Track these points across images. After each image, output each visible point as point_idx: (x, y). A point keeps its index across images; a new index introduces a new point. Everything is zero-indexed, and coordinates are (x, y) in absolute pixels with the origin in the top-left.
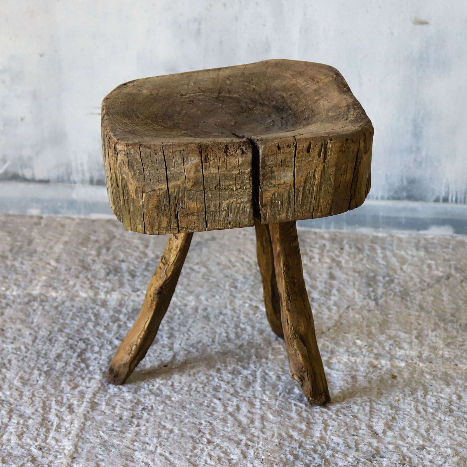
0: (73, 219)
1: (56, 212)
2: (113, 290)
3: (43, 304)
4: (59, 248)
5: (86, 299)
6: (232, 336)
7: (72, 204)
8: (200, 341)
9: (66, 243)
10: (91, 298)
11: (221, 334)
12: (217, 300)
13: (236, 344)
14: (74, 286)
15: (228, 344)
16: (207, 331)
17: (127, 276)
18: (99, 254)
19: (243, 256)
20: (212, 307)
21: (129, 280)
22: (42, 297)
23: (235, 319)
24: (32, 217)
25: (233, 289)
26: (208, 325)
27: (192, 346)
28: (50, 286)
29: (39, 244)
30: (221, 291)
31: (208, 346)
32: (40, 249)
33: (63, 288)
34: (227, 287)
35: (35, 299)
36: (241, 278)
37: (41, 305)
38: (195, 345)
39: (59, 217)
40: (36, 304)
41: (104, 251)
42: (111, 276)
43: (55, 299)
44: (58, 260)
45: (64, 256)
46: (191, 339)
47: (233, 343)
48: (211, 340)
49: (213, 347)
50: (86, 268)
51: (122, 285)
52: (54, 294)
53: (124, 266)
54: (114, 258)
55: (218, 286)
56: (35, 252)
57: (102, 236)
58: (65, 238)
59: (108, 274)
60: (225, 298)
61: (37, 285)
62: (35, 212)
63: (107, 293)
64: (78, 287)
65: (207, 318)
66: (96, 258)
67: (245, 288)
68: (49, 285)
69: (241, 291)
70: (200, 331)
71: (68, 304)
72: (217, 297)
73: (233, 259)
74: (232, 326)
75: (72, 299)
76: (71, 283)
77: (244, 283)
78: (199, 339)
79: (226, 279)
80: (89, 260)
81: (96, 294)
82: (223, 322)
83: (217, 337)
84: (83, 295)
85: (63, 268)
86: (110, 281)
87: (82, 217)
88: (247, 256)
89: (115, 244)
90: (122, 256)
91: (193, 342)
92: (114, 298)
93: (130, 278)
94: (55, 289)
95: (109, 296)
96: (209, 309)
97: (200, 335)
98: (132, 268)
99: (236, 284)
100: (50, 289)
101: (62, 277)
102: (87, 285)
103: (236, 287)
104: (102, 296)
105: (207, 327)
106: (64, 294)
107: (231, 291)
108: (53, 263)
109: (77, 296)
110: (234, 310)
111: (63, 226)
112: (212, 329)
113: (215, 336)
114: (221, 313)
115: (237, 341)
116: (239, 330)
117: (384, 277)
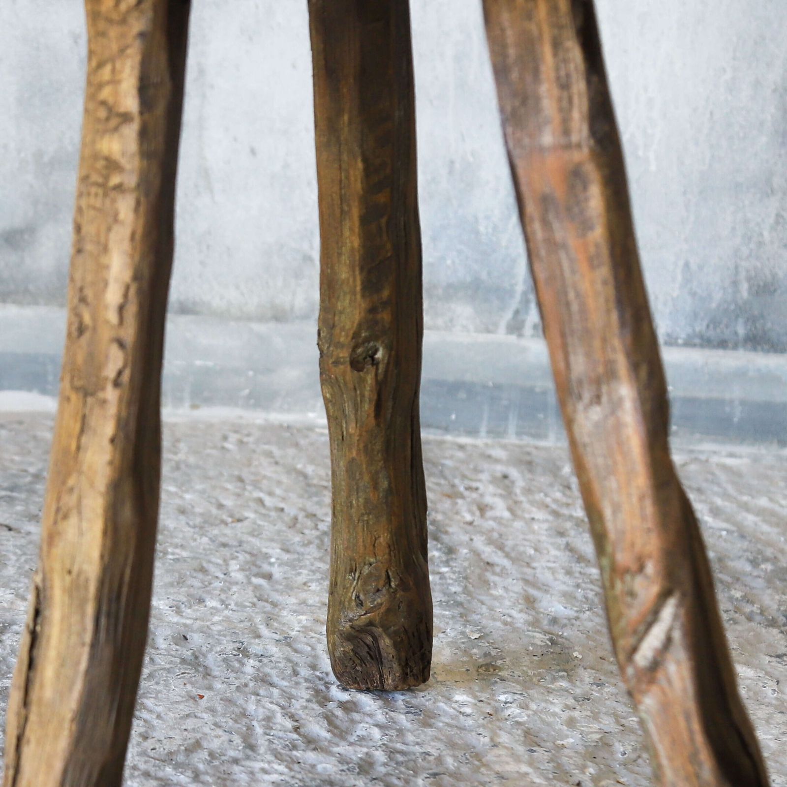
6: (318, 729)
8: (197, 745)
11: (268, 719)
12: (214, 611)
13: (343, 760)
15: (311, 756)
16: (212, 710)
19: (257, 494)
20: (205, 631)
23: (304, 672)
25: (256, 581)
26: (210, 688)
27: (169, 758)
30: (217, 584)
31: (236, 761)
34: (239, 576)
36: (275, 551)
38: (181, 758)
46: (158, 734)
47: (326, 751)
48: (237, 740)
49: (257, 765)
55: (203, 570)
60: (240, 605)
65: (195, 662)
67: (301, 579)
69: (289, 588)
70: (184, 708)
72: (211, 603)
73: (229, 502)
74: (303, 693)
77: (292, 565)
78: (192, 737)
79: (226, 552)
82: (265, 680)
83: (259, 730)
88: (271, 494)
91: (169, 746)
96: (196, 639)
97: (190, 723)
99: (266, 568)
103: (269, 577)
105: (207, 694)
107: (257, 588)
110: (287, 641)
112: (229, 701)
113: (250, 728)
114: (243, 652)
115: (342, 748)
116: (331, 705)
117: (754, 563)
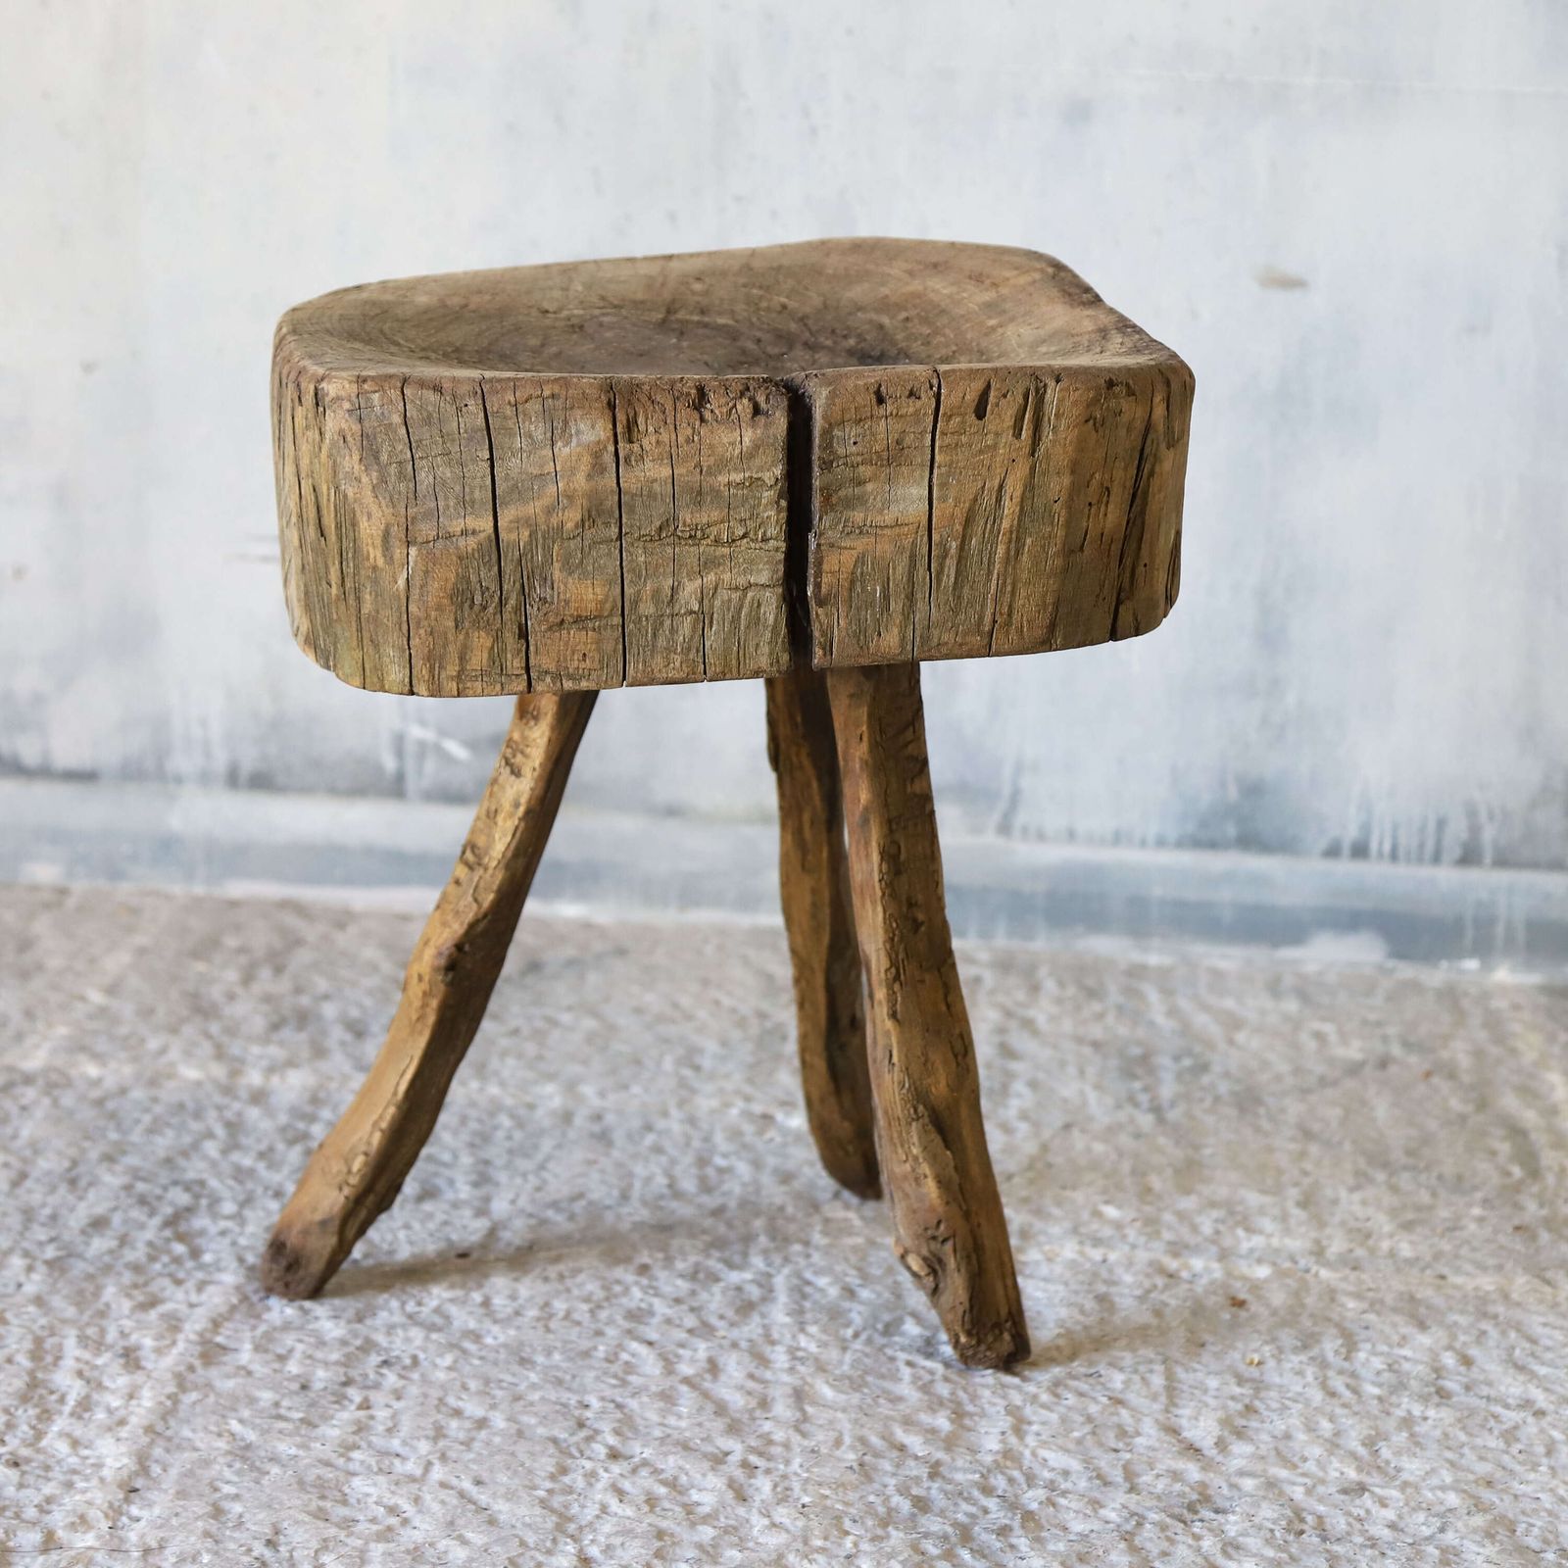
0: (168, 898)
1: (115, 875)
2: (291, 1063)
3: (56, 1092)
4: (116, 962)
5: (199, 1084)
6: (689, 1185)
7: (167, 848)
8: (581, 1196)
9: (142, 951)
10: (215, 1082)
11: (650, 1178)
12: (636, 1095)
13: (700, 1206)
14: (163, 1051)
15: (674, 1205)
16: (602, 1171)
17: (337, 1033)
18: (248, 978)
19: (716, 994)
20: (620, 1113)
21: (343, 1043)
22: (54, 1077)
23: (697, 1144)
24: (35, 888)
25: (687, 1072)
26: (607, 1155)
27: (554, 1205)
28: (83, 1049)
29: (52, 948)
30: (647, 1074)
31: (609, 1207)
32: (54, 963)
33: (123, 1055)
34: (668, 1067)
35: (28, 1079)
36: (712, 1046)
37: (47, 1094)
38: (564, 1205)
39: (125, 890)
40: (30, 1094)
41: (265, 973)
42: (287, 1033)
43: (97, 1083)
44: (112, 990)
45: (134, 981)
46: (550, 1188)
47: (690, 1202)
48: (616, 1193)
49: (626, 1210)
50: (201, 1009)
51: (319, 1052)
52: (92, 1070)
53: (329, 1010)
54: (298, 990)
55: (638, 1063)
56: (40, 967)
57: (261, 938)
58: (141, 940)
59: (275, 1027)
60: (661, 1092)
61: (37, 1046)
62: (44, 872)
63: (271, 1070)
64: (174, 1054)
65: (602, 1138)
66: (239, 990)
67: (725, 1070)
68: (79, 1047)
69: (712, 1078)
70: (579, 1170)
71: (138, 1094)
72: (636, 1090)
74: (688, 1159)
75: (153, 1082)
76: (153, 1044)
77: (722, 1059)
78: (577, 1190)
79: (664, 1047)
80: (216, 993)
81: (235, 1073)
82: (658, 1150)
83: (638, 1185)
84: (191, 1073)
85: (127, 1009)
86: (281, 1044)
87: (199, 890)
89: (302, 957)
90: (322, 984)
91: (557, 1196)
92: (293, 1085)
93: (348, 1037)
94: (98, 1057)
95: (275, 1080)
96: (610, 1118)
97: (580, 1180)
98: (354, 1013)
99: (698, 1060)
100: (82, 1058)
101: (124, 1030)
102: (207, 1048)
103: (696, 1068)
104: (254, 1078)
105: (603, 1160)
106: (128, 1070)
107: (681, 1077)
108: (96, 997)
109: (170, 1076)
110: (691, 1121)
111: (135, 911)
112: (620, 1165)
113: (630, 1186)
114: (648, 1128)
115: (704, 1199)
116: (710, 1171)
117: (1177, 1058)
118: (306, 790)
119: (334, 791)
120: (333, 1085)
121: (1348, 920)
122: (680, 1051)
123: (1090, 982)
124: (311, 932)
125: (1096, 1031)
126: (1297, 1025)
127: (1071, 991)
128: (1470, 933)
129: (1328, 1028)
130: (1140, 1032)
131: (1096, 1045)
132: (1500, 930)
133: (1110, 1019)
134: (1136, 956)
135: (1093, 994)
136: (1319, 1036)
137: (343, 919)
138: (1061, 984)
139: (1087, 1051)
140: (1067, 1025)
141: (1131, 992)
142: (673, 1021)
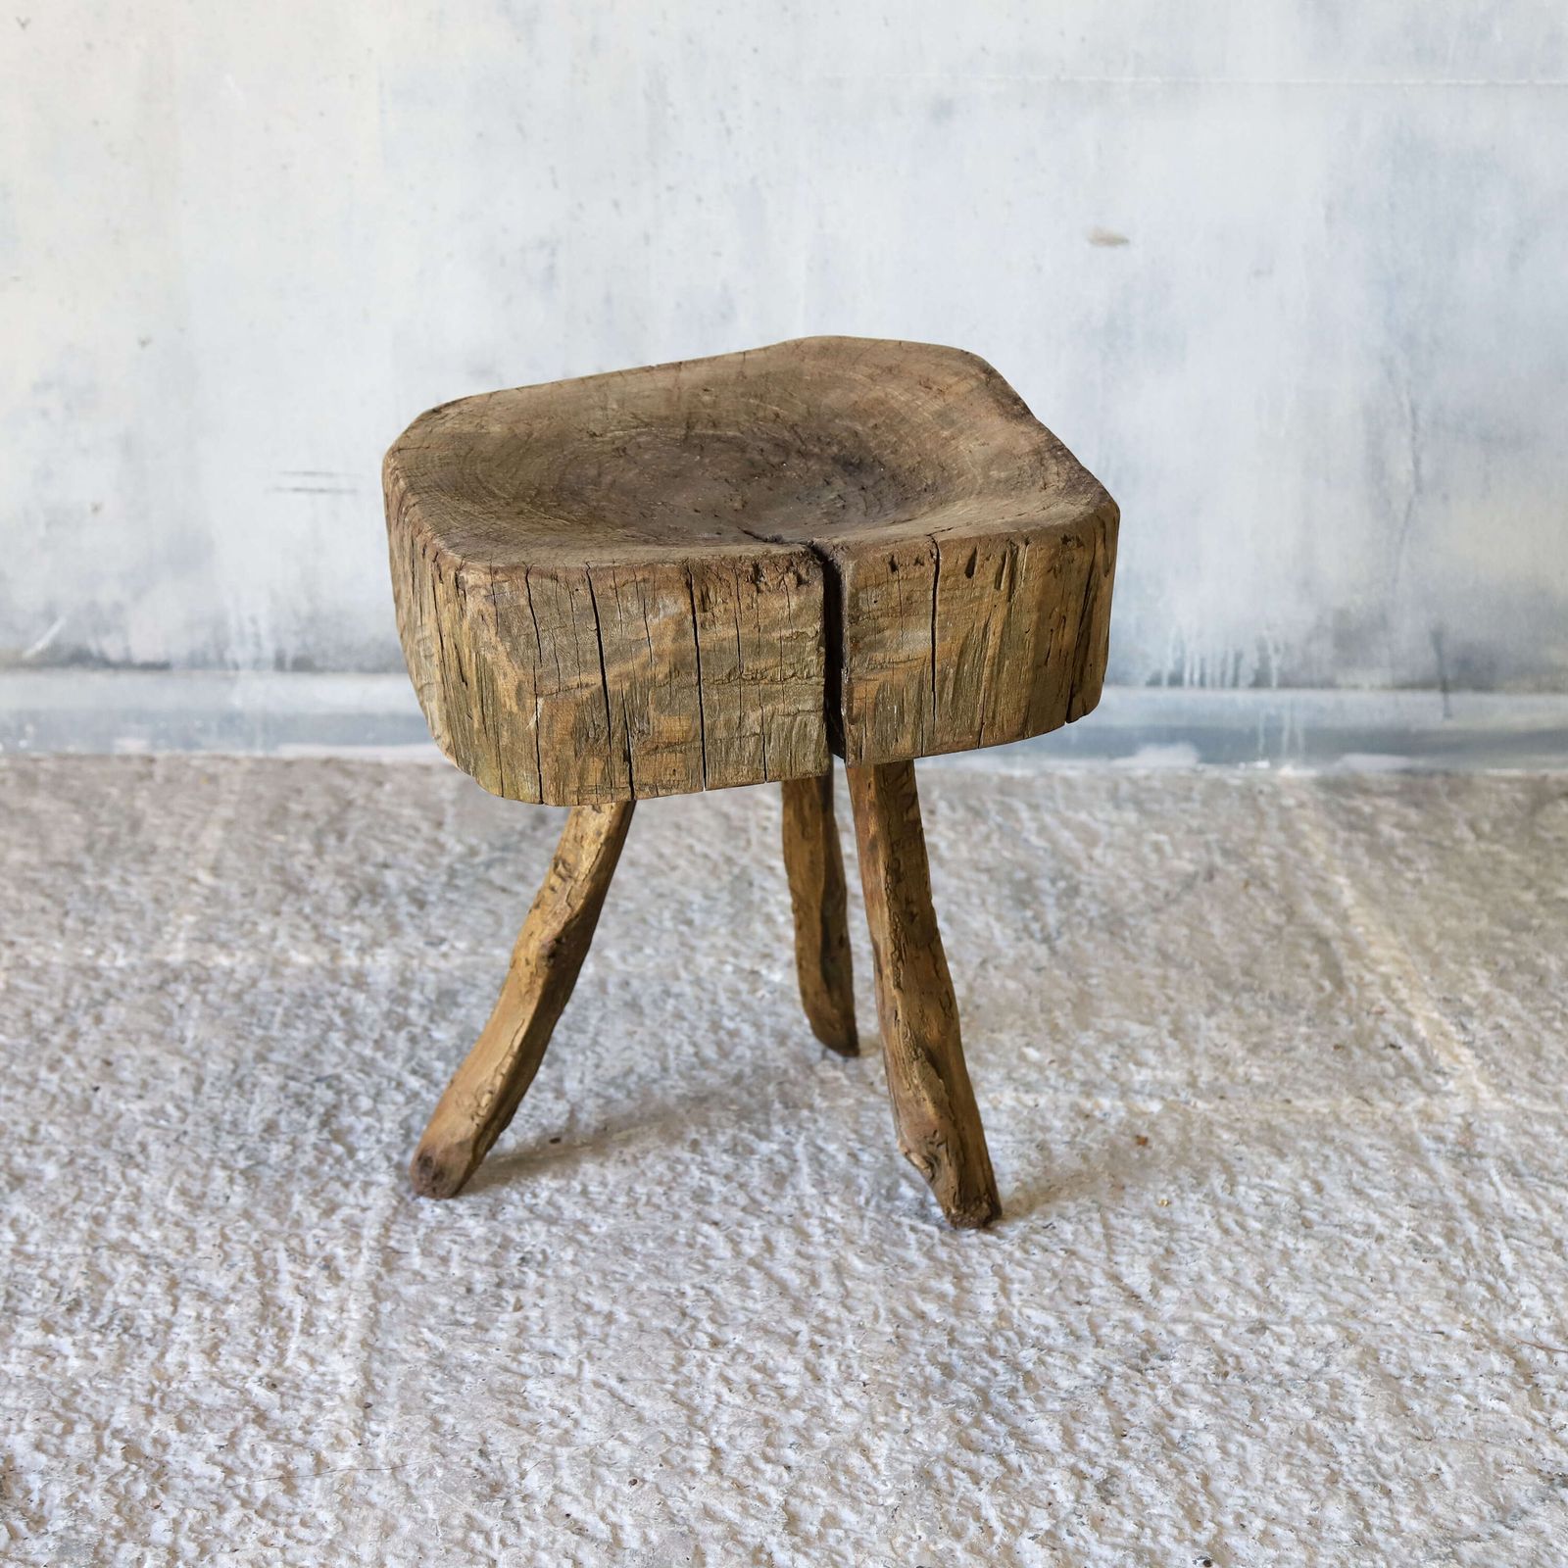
0: (236, 761)
1: (189, 744)
2: (376, 943)
3: (202, 987)
4: (212, 837)
5: (310, 971)
6: (710, 1052)
7: (230, 722)
8: (630, 1071)
9: (228, 824)
10: (322, 967)
11: (679, 1047)
12: (650, 957)
13: (724, 1074)
14: (273, 936)
15: (704, 1074)
16: (642, 1043)
17: (404, 906)
18: (319, 851)
19: (689, 840)
20: (642, 977)
21: (411, 916)
22: (196, 970)
23: (707, 1007)
24: (126, 759)
25: (683, 928)
26: (642, 1024)
27: (612, 1082)
28: (211, 939)
29: (160, 831)
30: (654, 933)
31: (654, 1081)
32: (164, 842)
33: (244, 943)
34: (668, 924)
35: (177, 977)
36: (697, 898)
37: (196, 991)
38: (620, 1081)
39: (198, 757)
40: (183, 990)
41: (331, 841)
42: (364, 907)
43: (230, 973)
44: (215, 870)
45: (231, 859)
46: (606, 1064)
47: (715, 1070)
48: (657, 1065)
49: (668, 1083)
50: (294, 888)
51: (396, 928)
52: (224, 961)
53: (391, 878)
54: (362, 860)
56: (153, 850)
57: (320, 804)
58: (226, 812)
59: (354, 901)
60: (668, 952)
61: (174, 938)
62: (133, 745)
63: (362, 950)
64: (283, 940)
65: (633, 1006)
66: (315, 862)
67: (713, 924)
68: (205, 938)
69: (704, 933)
70: (624, 1043)
71: (265, 985)
72: (648, 951)
74: (704, 1025)
75: (275, 973)
76: (264, 928)
77: (707, 912)
78: (627, 1064)
79: (661, 902)
80: (297, 865)
81: (335, 956)
82: (679, 1016)
83: (672, 1056)
84: (302, 960)
85: (235, 890)
86: (362, 919)
87: (259, 753)
89: (356, 821)
90: (380, 853)
91: (613, 1073)
92: (382, 965)
93: (414, 910)
94: (224, 946)
95: (368, 960)
96: (635, 984)
97: (627, 1054)
98: (413, 882)
99: (689, 914)
100: (213, 948)
101: (237, 915)
102: (306, 934)
103: (690, 923)
104: (351, 959)
105: (640, 1030)
106: (251, 960)
107: (680, 934)
108: (206, 878)
109: (286, 963)
110: (697, 982)
111: (213, 779)
112: (654, 1035)
113: (666, 1055)
114: (667, 993)
115: (724, 1066)
116: (723, 1034)
117: (1053, 881)
118: (341, 670)
119: (362, 670)
120: (415, 963)
121: (1167, 736)
122: (674, 906)
123: (973, 802)
124: (357, 791)
125: (987, 857)
126: (1138, 836)
127: (961, 813)
128: (1262, 741)
129: (1162, 838)
130: (1021, 855)
131: (988, 870)
132: (1285, 737)
133: (995, 842)
134: (1004, 771)
135: (978, 814)
136: (1157, 848)
137: (378, 775)
138: (953, 808)
139: (984, 878)
140: (964, 850)
141: (1007, 810)
142: (662, 873)
